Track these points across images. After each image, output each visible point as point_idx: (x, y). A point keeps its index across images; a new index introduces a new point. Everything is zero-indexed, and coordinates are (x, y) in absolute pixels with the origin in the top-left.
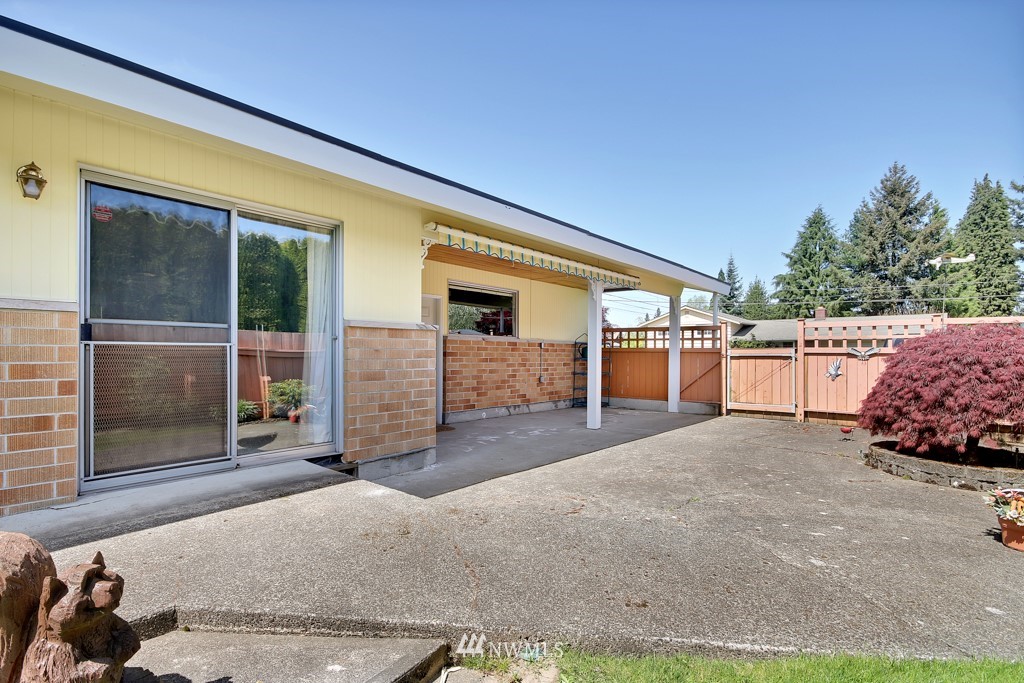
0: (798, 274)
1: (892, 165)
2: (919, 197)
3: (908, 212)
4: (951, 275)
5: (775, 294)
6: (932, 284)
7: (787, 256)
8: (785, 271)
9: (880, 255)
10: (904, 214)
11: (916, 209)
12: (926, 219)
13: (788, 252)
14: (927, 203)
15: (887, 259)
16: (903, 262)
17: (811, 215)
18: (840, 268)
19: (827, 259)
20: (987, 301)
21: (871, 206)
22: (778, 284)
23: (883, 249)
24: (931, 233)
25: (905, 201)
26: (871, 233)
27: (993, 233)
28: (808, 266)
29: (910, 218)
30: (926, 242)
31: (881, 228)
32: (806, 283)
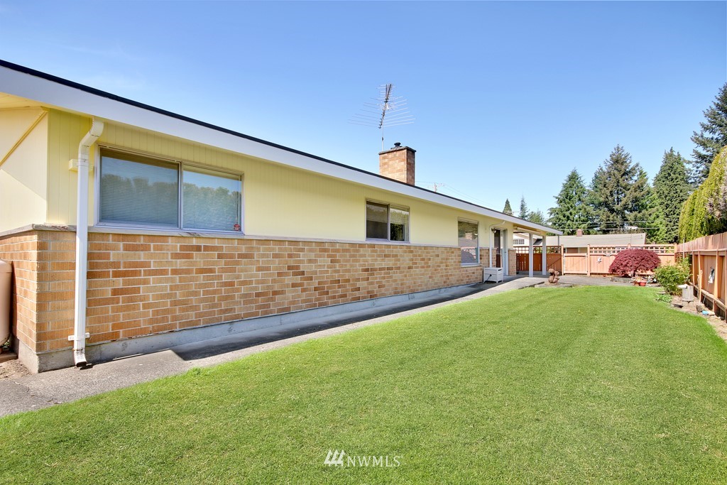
0: (563, 209)
1: (616, 147)
2: (632, 165)
3: (626, 173)
4: (650, 210)
5: (550, 219)
6: (639, 215)
7: (556, 198)
8: (556, 205)
9: (610, 198)
10: (624, 175)
11: (630, 172)
12: (635, 178)
13: (557, 196)
14: (636, 168)
15: (614, 200)
16: (623, 203)
17: (570, 173)
18: (587, 205)
19: (580, 200)
20: (672, 223)
21: (605, 169)
22: (551, 214)
23: (612, 195)
24: (638, 186)
25: (623, 167)
26: (605, 186)
27: (675, 183)
28: (569, 203)
29: (627, 177)
30: (635, 191)
31: (611, 183)
32: (567, 213)
